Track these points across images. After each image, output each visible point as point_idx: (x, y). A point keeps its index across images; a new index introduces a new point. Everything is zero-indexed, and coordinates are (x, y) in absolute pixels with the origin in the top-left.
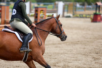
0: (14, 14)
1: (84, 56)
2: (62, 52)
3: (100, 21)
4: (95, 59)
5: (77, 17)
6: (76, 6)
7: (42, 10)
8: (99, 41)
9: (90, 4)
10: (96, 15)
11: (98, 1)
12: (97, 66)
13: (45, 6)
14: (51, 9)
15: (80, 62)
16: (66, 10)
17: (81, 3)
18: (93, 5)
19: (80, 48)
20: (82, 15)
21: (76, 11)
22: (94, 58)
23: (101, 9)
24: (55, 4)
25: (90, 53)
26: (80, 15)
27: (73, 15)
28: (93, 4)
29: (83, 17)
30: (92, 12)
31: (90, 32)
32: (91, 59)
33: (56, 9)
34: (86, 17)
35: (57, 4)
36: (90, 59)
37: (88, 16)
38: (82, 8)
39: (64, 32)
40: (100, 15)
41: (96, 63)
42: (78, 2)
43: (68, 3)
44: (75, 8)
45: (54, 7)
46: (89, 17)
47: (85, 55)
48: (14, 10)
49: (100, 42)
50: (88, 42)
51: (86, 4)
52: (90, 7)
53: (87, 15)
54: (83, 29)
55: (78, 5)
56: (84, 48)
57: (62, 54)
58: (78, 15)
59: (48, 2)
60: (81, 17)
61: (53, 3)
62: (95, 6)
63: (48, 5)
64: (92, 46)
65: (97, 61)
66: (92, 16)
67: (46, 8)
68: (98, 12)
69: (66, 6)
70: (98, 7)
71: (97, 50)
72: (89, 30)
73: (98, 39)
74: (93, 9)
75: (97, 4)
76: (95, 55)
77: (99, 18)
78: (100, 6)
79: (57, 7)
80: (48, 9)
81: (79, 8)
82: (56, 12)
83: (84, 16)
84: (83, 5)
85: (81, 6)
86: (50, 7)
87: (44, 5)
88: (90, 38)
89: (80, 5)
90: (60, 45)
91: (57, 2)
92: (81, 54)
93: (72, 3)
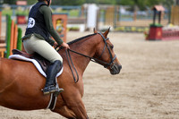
0: (31, 26)
1: (132, 100)
2: (95, 92)
3: (160, 39)
4: (152, 104)
5: (121, 31)
6: (119, 12)
7: (60, 19)
8: (159, 73)
9: (143, 9)
10: (153, 28)
11: (157, 4)
12: (155, 116)
13: (65, 12)
14: (75, 18)
15: (125, 109)
16: (102, 19)
17: (128, 7)
18: (149, 10)
19: (126, 85)
20: (130, 27)
21: (118, 20)
22: (149, 102)
23: (162, 17)
24: (83, 9)
25: (144, 94)
26: (126, 27)
27: (115, 27)
28: (148, 8)
29: (131, 32)
30: (147, 22)
31: (143, 58)
32: (145, 105)
33: (83, 18)
34: (137, 32)
35: (87, 9)
36: (142, 104)
37: (140, 30)
38: (129, 16)
39: (116, 59)
40: (161, 27)
41: (153, 111)
42: (123, 4)
43: (105, 6)
44: (118, 16)
45: (80, 14)
46: (141, 32)
47: (135, 97)
48: (32, 19)
49: (161, 75)
50: (140, 74)
51: (136, 8)
52: (144, 13)
53: (138, 27)
54: (132, 52)
55: (123, 11)
56: (133, 86)
57: (94, 95)
58: (123, 28)
59: (69, 5)
60: (128, 32)
61: (79, 7)
62: (153, 12)
63: (69, 9)
64: (147, 81)
65: (155, 108)
66: (147, 30)
67: (67, 14)
68: (157, 23)
69: (102, 12)
70: (157, 14)
71: (156, 90)
72: (142, 54)
73: (157, 70)
74: (149, 17)
75: (155, 9)
76: (152, 98)
77: (159, 34)
78: (160, 12)
79: (86, 14)
80: (70, 17)
81: (125, 16)
82: (84, 21)
83: (133, 29)
84: (132, 10)
85: (128, 13)
86: (74, 13)
87: (64, 9)
88: (144, 69)
89: (127, 10)
90: (91, 81)
91: (85, 5)
92: (128, 96)
93: (112, 7)
